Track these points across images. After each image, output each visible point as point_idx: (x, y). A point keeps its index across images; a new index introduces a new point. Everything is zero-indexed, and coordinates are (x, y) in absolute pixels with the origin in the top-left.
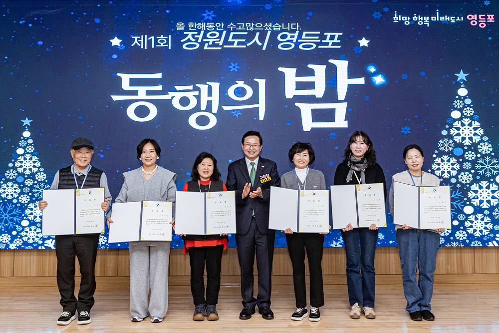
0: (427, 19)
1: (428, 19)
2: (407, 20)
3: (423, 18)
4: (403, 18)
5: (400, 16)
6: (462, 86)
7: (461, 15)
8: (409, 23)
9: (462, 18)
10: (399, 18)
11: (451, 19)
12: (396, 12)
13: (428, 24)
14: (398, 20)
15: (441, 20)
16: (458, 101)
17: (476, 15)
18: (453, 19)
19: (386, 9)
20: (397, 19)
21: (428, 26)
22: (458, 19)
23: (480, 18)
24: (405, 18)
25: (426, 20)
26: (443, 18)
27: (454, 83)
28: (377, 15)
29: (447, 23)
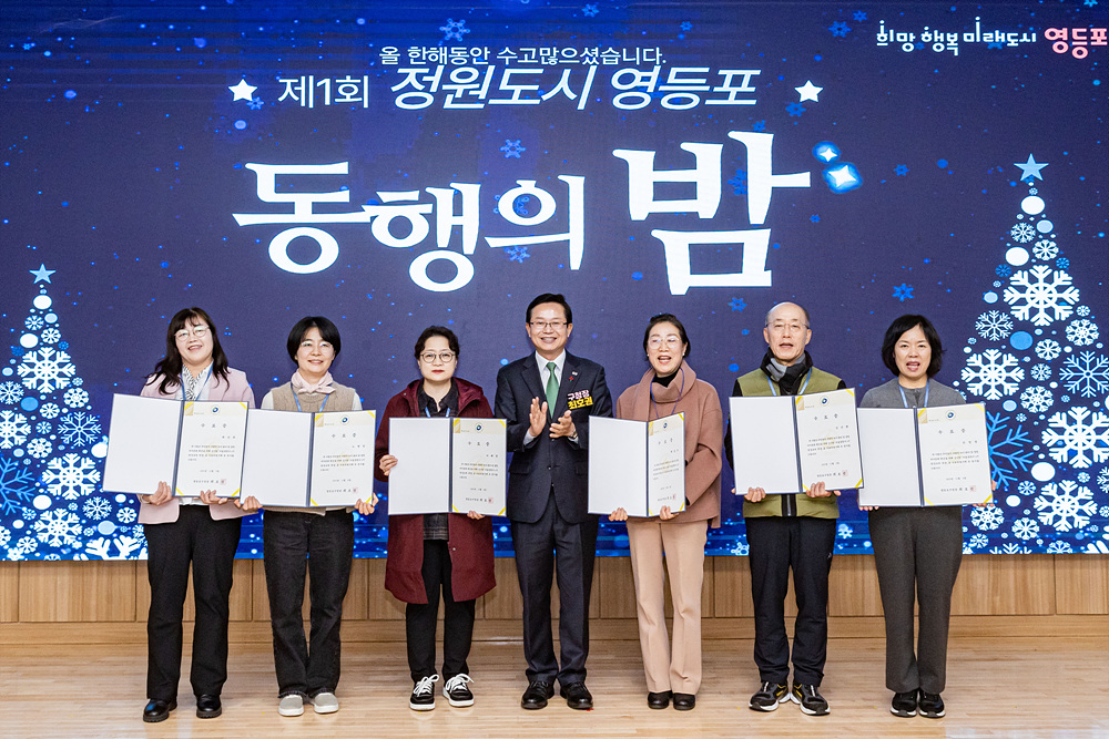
0: (953, 38)
1: (956, 39)
2: (908, 41)
3: (945, 37)
4: (899, 35)
5: (892, 32)
6: (1031, 191)
7: (1031, 29)
8: (912, 47)
9: (1034, 35)
10: (889, 37)
11: (1009, 39)
12: (882, 22)
13: (956, 50)
14: (888, 41)
15: (985, 39)
16: (1023, 225)
17: (1065, 30)
18: (1012, 37)
19: (860, 16)
20: (886, 39)
21: (956, 54)
22: (1025, 38)
23: (1075, 37)
24: (902, 37)
25: (952, 41)
26: (991, 35)
27: (1013, 184)
28: (839, 29)
29: (1000, 47)
